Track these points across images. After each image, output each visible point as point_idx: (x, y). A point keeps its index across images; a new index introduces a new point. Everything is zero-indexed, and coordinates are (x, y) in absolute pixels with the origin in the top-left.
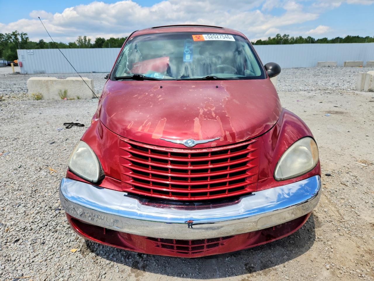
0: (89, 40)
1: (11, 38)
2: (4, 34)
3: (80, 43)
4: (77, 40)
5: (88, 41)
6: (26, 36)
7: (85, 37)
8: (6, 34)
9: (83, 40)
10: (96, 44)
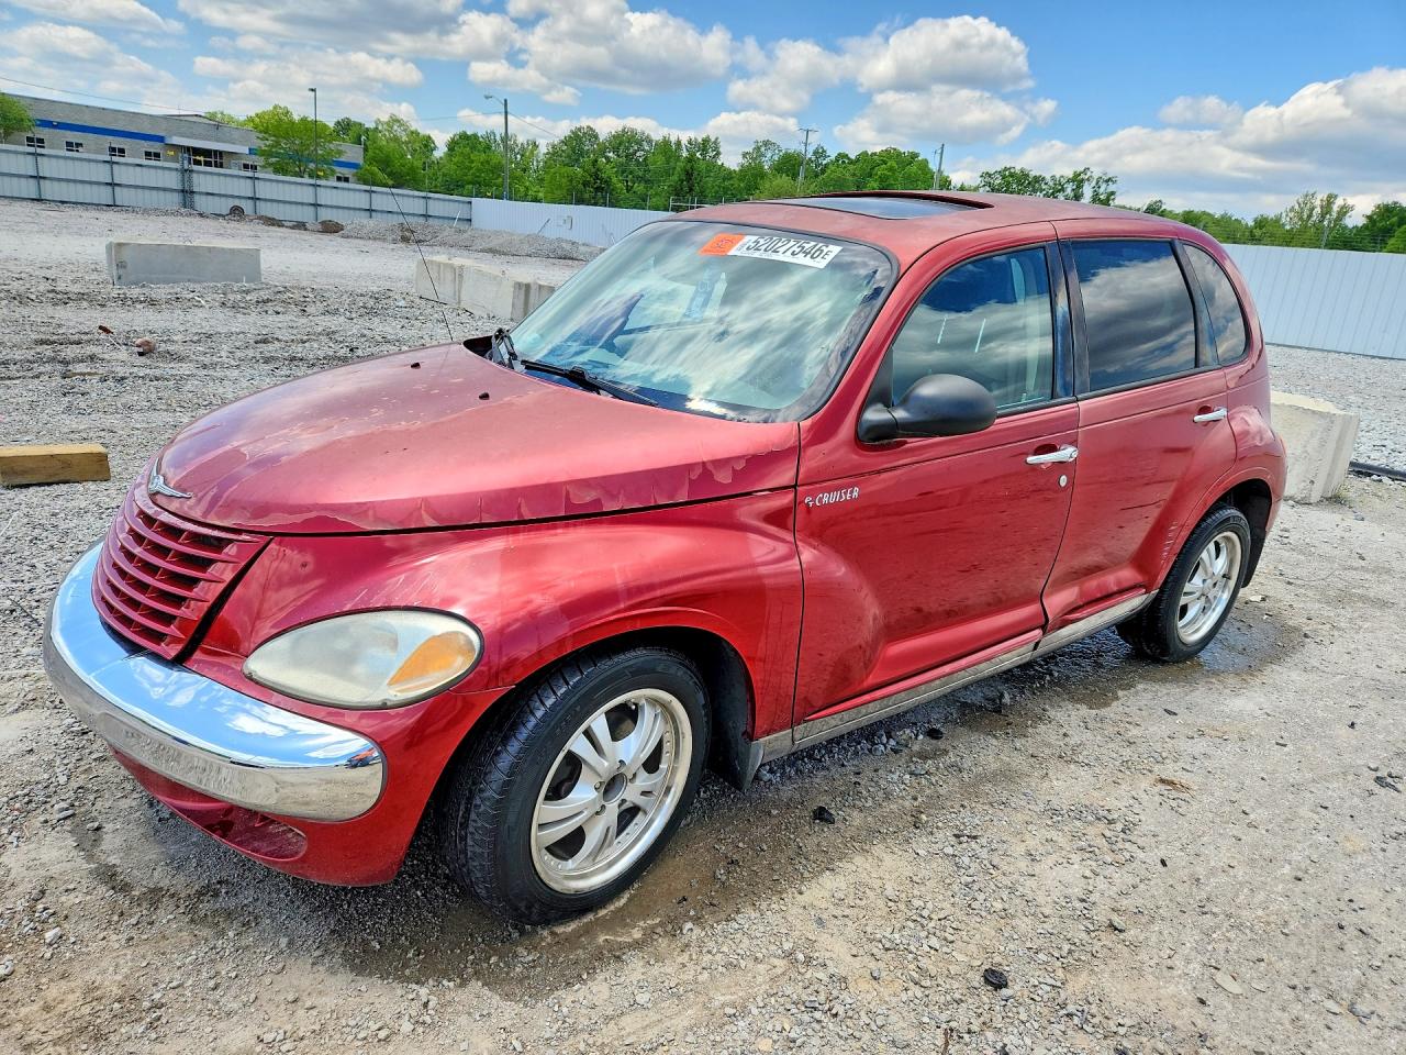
0: (1344, 211)
1: (1063, 190)
2: (1048, 178)
3: (1301, 219)
4: (1292, 209)
5: (1335, 215)
6: (1112, 187)
7: (1331, 199)
8: (1053, 178)
9: (1318, 210)
10: (1365, 227)
